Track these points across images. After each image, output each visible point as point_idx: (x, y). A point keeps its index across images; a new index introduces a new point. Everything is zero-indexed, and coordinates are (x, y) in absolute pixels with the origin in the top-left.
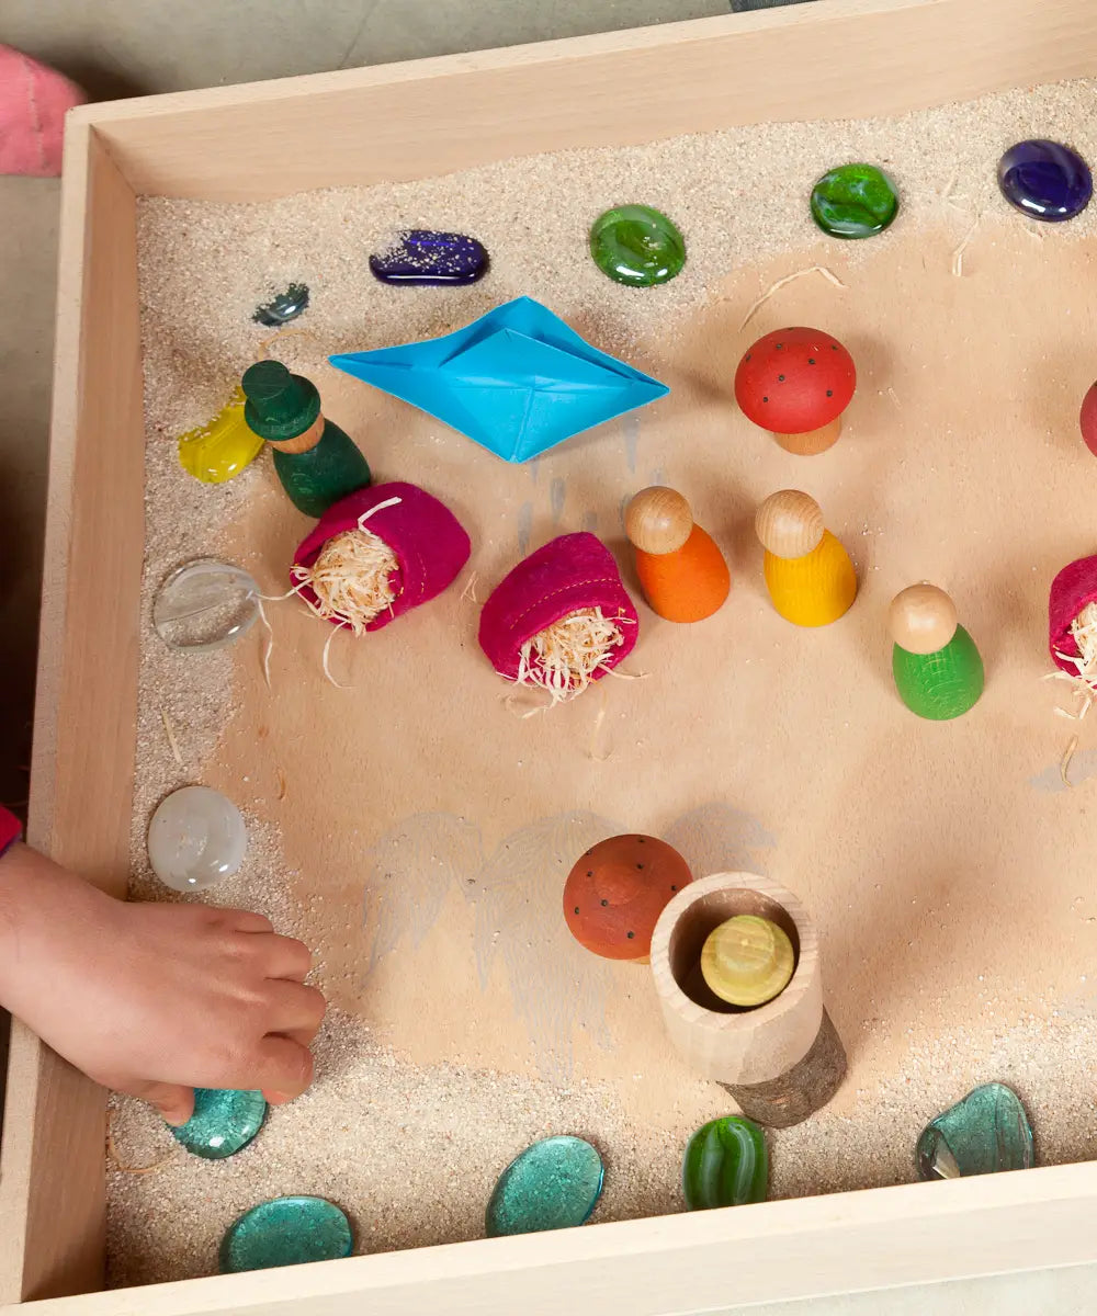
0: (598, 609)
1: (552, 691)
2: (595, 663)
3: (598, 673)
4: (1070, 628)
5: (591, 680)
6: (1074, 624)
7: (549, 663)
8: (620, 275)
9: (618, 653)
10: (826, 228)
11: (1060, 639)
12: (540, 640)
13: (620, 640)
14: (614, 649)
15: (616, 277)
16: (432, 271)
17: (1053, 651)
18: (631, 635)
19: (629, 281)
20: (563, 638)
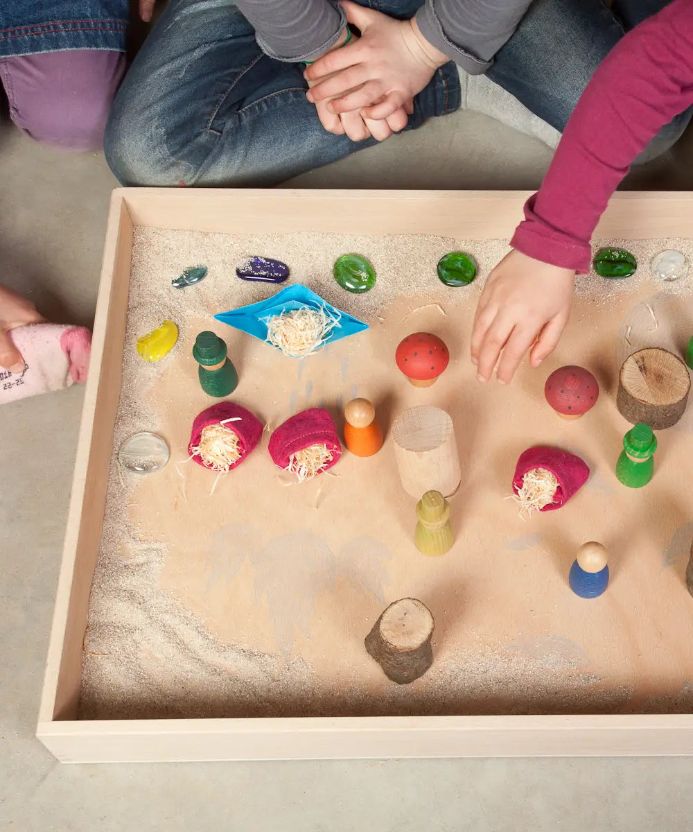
0: (325, 445)
1: (299, 477)
2: (319, 467)
3: (319, 471)
4: (523, 477)
5: (316, 473)
6: (525, 475)
7: (300, 464)
8: (347, 287)
9: (329, 464)
10: (445, 282)
11: (518, 480)
12: (298, 454)
13: (331, 458)
14: (328, 462)
15: (344, 286)
16: (265, 276)
17: (513, 484)
18: (336, 458)
19: (349, 289)
20: (307, 454)
